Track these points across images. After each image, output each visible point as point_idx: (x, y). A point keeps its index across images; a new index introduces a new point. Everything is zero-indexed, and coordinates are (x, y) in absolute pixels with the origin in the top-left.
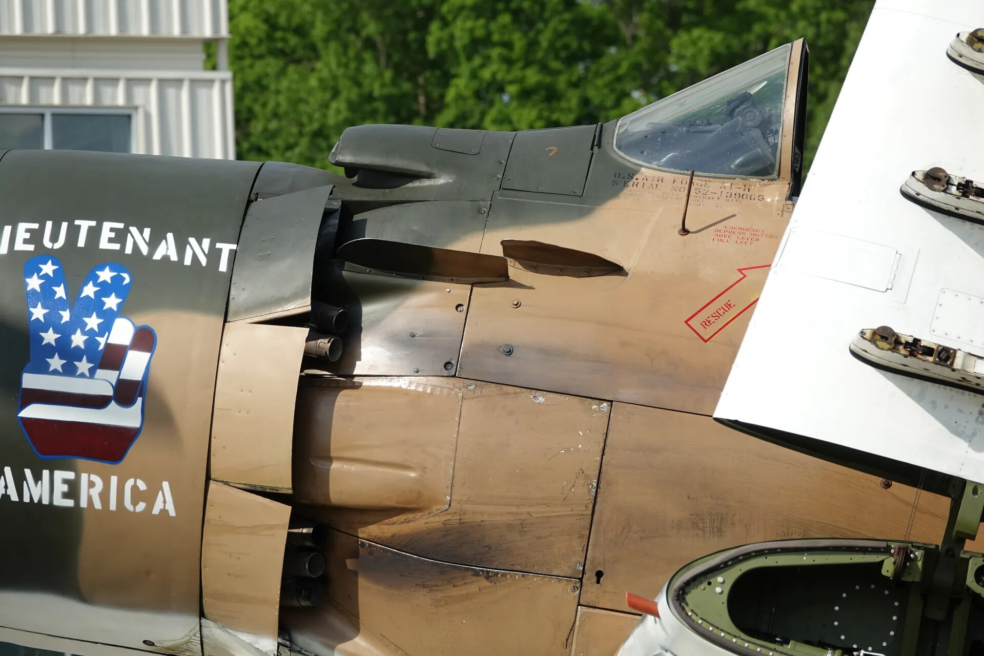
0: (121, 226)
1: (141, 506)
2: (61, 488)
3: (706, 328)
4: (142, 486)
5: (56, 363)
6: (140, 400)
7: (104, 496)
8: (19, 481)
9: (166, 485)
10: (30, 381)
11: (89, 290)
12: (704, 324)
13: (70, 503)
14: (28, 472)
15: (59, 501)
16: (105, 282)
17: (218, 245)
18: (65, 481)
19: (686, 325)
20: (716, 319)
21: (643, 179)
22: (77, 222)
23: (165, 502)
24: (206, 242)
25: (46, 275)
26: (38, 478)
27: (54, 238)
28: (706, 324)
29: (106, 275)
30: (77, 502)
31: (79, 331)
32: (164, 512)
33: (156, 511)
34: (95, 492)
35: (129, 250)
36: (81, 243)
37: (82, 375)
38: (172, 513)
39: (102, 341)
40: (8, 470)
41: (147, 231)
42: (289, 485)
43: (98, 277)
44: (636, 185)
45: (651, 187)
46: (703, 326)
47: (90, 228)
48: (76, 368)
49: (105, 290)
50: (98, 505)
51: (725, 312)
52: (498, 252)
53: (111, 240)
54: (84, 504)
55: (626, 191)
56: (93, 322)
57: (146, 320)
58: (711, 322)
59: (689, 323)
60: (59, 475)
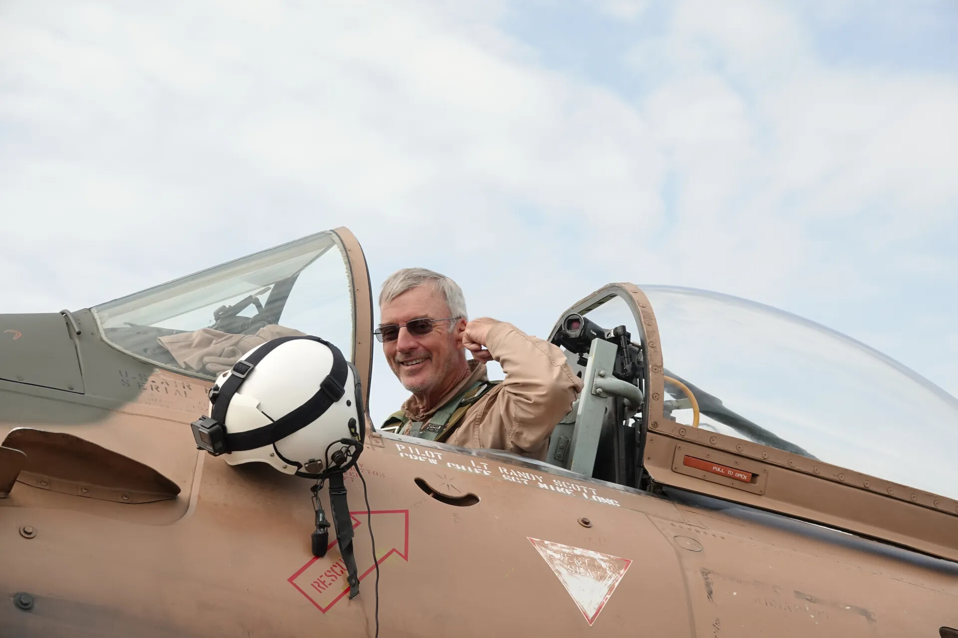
3: (321, 592)
12: (316, 585)
19: (292, 585)
20: (333, 580)
21: (162, 383)
28: (319, 586)
44: (156, 388)
45: (178, 393)
46: (314, 586)
51: (342, 570)
55: (145, 395)
58: (327, 584)
59: (294, 581)
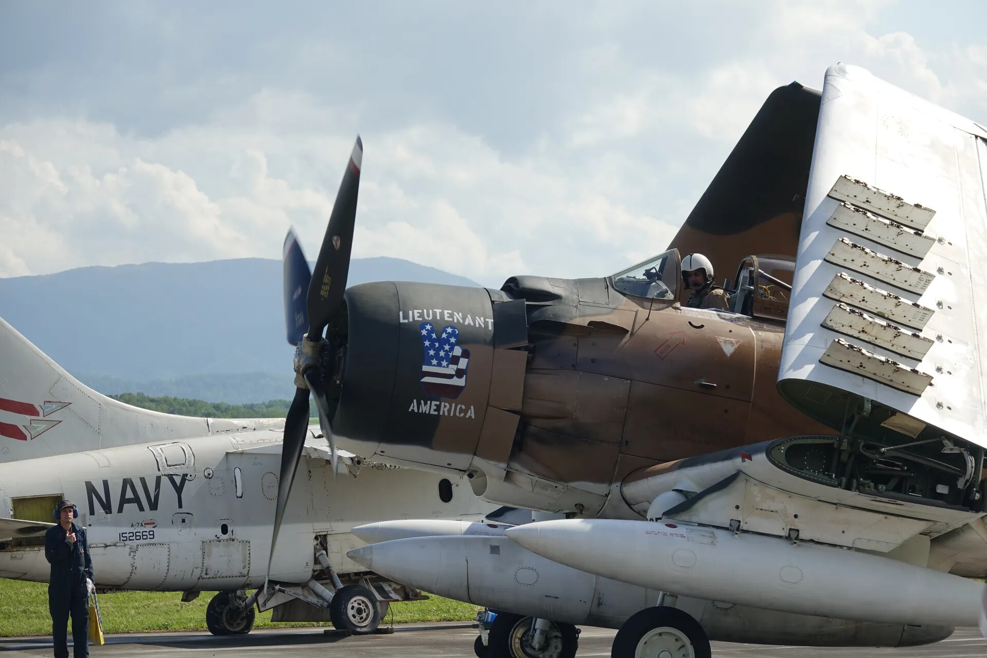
0: (451, 312)
1: (462, 415)
2: (434, 407)
4: (463, 407)
5: (434, 362)
6: (465, 376)
7: (449, 411)
8: (419, 404)
9: (472, 407)
10: (425, 368)
11: (444, 335)
12: (661, 353)
13: (436, 413)
14: (422, 401)
15: (432, 412)
16: (449, 332)
17: (487, 320)
18: (436, 405)
20: (665, 351)
22: (435, 310)
23: (471, 413)
24: (482, 319)
25: (428, 329)
26: (426, 404)
27: (428, 316)
29: (449, 330)
30: (439, 412)
31: (442, 351)
32: (470, 417)
33: (467, 417)
34: (446, 410)
35: (456, 321)
36: (438, 318)
37: (444, 367)
38: (473, 417)
39: (451, 354)
40: (415, 401)
41: (460, 314)
42: (521, 407)
43: (447, 331)
47: (440, 312)
48: (442, 364)
49: (450, 335)
50: (446, 414)
51: (668, 349)
52: (586, 324)
53: (448, 317)
54: (441, 414)
56: (447, 347)
57: (466, 347)
58: (663, 352)
59: (655, 352)
60: (434, 403)
